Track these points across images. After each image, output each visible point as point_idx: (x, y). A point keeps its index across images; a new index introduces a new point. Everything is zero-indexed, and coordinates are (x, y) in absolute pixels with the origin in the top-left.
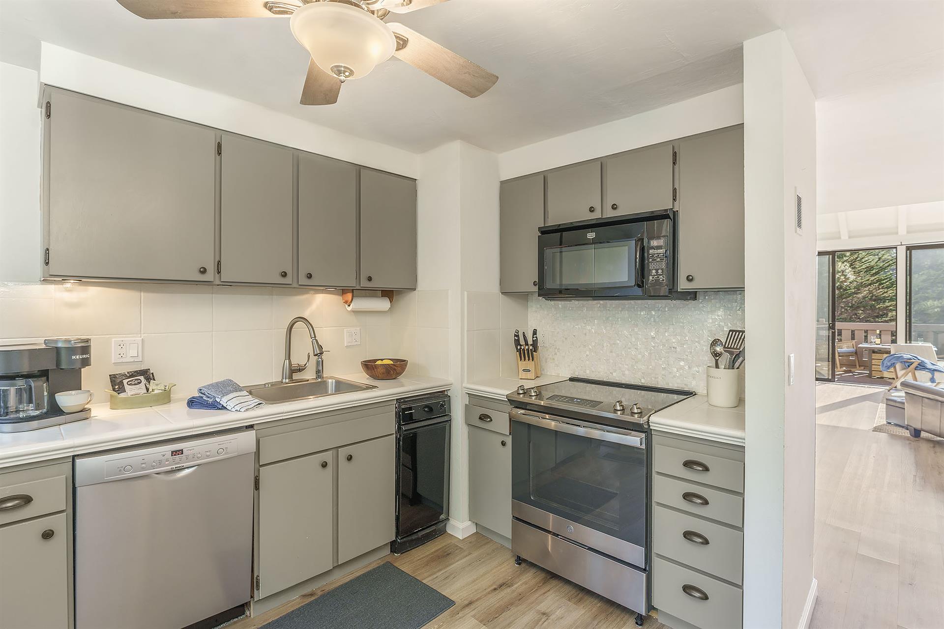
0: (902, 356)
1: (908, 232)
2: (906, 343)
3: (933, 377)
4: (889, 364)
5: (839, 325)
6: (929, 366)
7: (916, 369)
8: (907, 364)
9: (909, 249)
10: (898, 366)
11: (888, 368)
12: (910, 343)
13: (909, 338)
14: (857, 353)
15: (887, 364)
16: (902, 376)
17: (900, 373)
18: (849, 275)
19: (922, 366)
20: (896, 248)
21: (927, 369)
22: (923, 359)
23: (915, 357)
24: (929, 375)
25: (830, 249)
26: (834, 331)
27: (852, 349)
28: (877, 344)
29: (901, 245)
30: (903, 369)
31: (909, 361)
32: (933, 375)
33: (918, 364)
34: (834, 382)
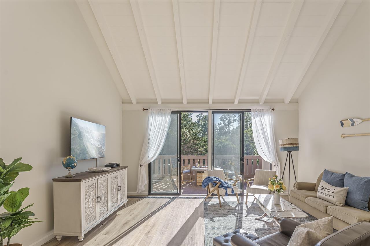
0: (212, 179)
1: (213, 103)
3: (227, 192)
4: (206, 184)
5: (182, 157)
6: (225, 185)
7: (219, 187)
8: (214, 184)
9: (214, 112)
10: (210, 185)
11: (205, 187)
14: (191, 172)
15: (205, 184)
16: (212, 191)
17: (211, 189)
19: (221, 186)
20: (208, 112)
21: (224, 187)
22: (222, 180)
23: (218, 179)
24: (225, 191)
25: (178, 109)
26: (180, 162)
27: (188, 170)
28: (198, 167)
29: (210, 110)
30: (212, 186)
31: (215, 182)
32: (227, 190)
33: (220, 184)
34: (180, 195)
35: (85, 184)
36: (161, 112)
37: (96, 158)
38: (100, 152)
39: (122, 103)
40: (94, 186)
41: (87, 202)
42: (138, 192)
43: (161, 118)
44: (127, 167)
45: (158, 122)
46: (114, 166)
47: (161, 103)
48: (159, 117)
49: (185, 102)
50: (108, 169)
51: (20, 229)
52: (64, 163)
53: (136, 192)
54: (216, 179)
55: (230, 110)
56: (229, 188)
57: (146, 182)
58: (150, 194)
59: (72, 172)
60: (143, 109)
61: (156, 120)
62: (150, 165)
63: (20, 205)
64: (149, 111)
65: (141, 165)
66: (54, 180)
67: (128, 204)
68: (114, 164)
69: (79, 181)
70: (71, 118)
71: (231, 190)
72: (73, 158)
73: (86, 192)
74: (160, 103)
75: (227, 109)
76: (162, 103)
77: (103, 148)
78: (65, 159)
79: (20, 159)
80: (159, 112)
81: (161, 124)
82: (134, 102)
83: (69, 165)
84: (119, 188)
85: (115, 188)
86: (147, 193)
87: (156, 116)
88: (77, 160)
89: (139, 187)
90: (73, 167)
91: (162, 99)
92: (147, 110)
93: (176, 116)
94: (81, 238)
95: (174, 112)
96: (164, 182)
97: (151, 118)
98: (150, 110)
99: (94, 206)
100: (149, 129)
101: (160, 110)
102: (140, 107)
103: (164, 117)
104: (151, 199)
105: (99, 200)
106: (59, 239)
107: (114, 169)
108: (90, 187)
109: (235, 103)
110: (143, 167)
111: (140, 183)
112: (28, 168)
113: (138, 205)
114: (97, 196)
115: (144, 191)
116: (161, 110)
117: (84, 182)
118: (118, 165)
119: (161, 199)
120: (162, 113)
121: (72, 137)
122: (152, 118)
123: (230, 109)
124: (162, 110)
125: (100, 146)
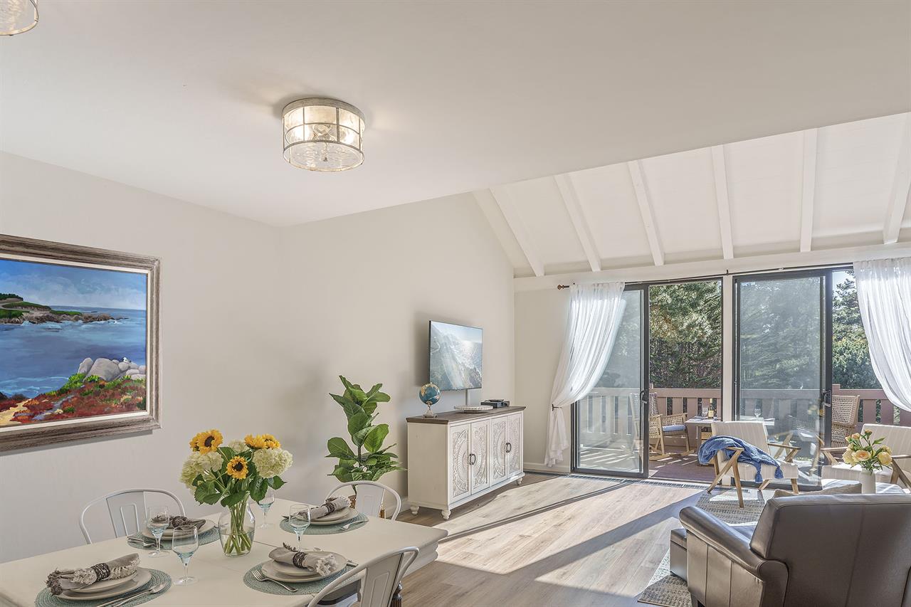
0: (723, 441)
1: (735, 256)
2: (733, 419)
3: (759, 472)
4: (707, 453)
6: (757, 456)
7: (740, 462)
8: (729, 453)
9: (738, 279)
10: (720, 455)
11: (707, 459)
12: (738, 420)
13: (737, 410)
14: (686, 429)
15: (705, 452)
16: (725, 471)
18: (706, 329)
19: (746, 458)
20: (721, 279)
21: (752, 460)
22: (748, 445)
23: (740, 442)
24: (754, 470)
25: (640, 280)
26: (646, 403)
27: (681, 426)
28: (709, 418)
29: (727, 274)
30: (725, 460)
31: (731, 448)
32: (759, 469)
33: (742, 453)
34: (647, 478)
35: (454, 428)
36: (599, 289)
37: (467, 390)
38: (472, 377)
39: (515, 277)
40: (465, 434)
41: (456, 459)
42: (547, 464)
43: (600, 302)
44: (523, 408)
45: (594, 310)
46: (498, 405)
47: (599, 270)
48: (595, 301)
49: (659, 261)
50: (488, 409)
51: (382, 473)
52: (423, 394)
53: (544, 462)
54: (732, 441)
55: (785, 271)
56: (768, 463)
57: (566, 443)
58: (574, 470)
59: (434, 410)
60: (559, 287)
61: (588, 308)
62: (574, 408)
63: (381, 444)
64: (572, 291)
65: (553, 407)
66: (409, 420)
67: (525, 482)
68: (497, 401)
69: (445, 422)
70: (430, 322)
71: (773, 469)
72: (434, 387)
73: (454, 442)
74: (596, 269)
75: (778, 269)
76: (602, 269)
77: (477, 370)
78: (424, 388)
79: (380, 385)
80: (595, 290)
81: (600, 316)
82: (539, 272)
83: (429, 399)
84: (507, 447)
85: (499, 444)
86: (567, 467)
87: (587, 299)
88: (440, 391)
89: (552, 454)
90: (434, 401)
91: (602, 260)
92: (568, 287)
93: (637, 295)
94: (447, 514)
95: (630, 287)
96: (614, 452)
97: (575, 305)
98: (575, 286)
99: (466, 467)
100: (572, 327)
101: (598, 285)
102: (552, 283)
103: (606, 300)
104: (575, 479)
105: (473, 461)
106: (415, 511)
107: (498, 410)
108: (459, 434)
109: (801, 251)
110: (559, 411)
111: (553, 447)
112: (386, 398)
113: (544, 486)
114: (470, 453)
115: (561, 463)
116: (600, 285)
117: (452, 425)
118: (505, 404)
119: (598, 481)
120: (602, 291)
121: (431, 354)
122: (578, 305)
123: (784, 269)
124: (602, 284)
125: (472, 367)
